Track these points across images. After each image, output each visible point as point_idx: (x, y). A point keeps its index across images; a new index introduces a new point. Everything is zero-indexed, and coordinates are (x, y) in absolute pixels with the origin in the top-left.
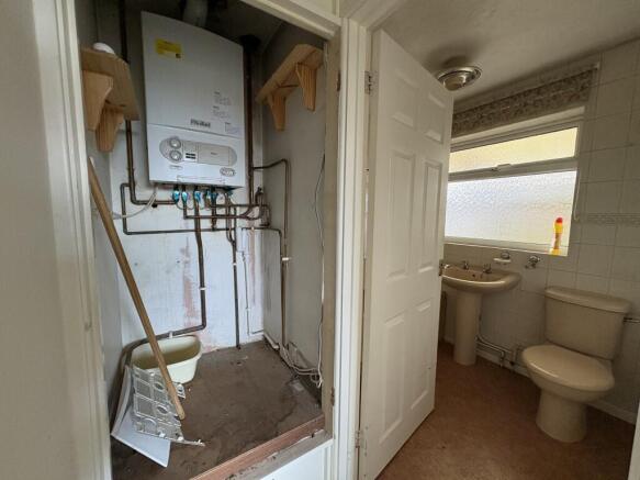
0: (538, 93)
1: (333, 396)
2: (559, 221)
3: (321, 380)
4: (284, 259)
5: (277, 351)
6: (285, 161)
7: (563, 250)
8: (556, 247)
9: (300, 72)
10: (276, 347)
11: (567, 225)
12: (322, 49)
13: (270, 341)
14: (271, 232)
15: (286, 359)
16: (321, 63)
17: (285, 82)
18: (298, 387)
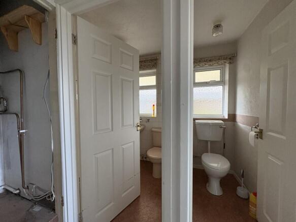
0: (145, 62)
1: (63, 201)
2: (154, 105)
3: (54, 196)
4: (21, 131)
5: (18, 195)
6: (19, 70)
7: (155, 115)
8: (154, 114)
9: (29, 21)
10: (18, 191)
11: (155, 107)
12: (44, 14)
13: (11, 190)
14: (8, 116)
15: (26, 196)
16: (44, 21)
17: (16, 23)
18: (37, 209)
